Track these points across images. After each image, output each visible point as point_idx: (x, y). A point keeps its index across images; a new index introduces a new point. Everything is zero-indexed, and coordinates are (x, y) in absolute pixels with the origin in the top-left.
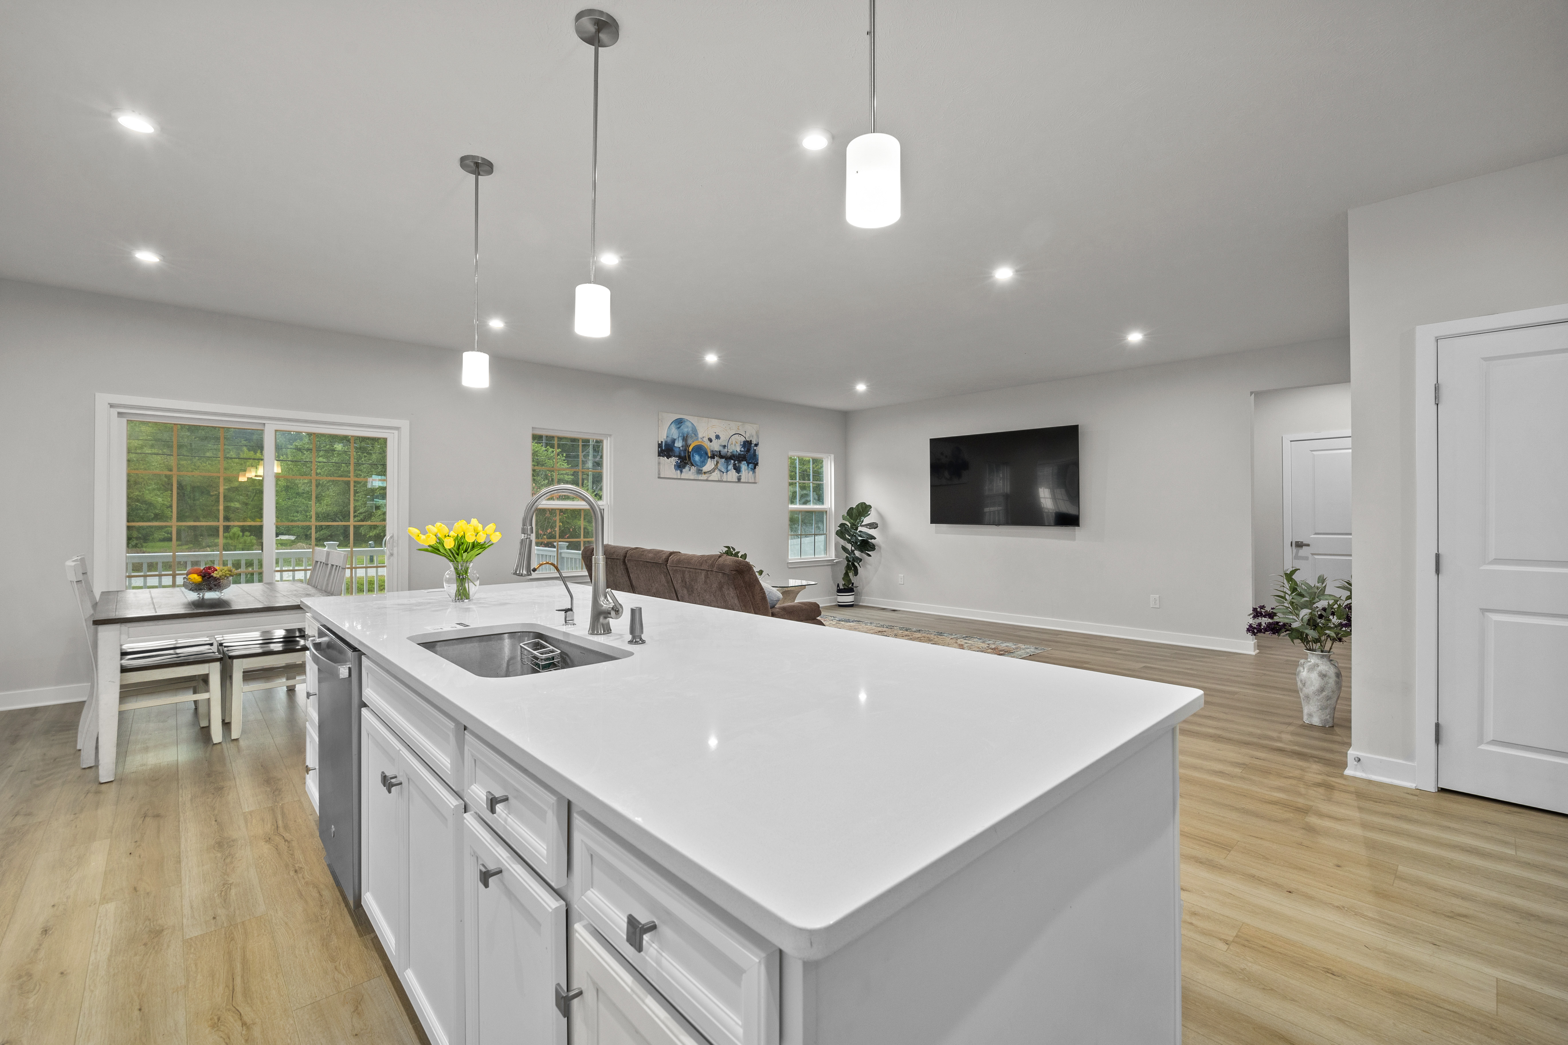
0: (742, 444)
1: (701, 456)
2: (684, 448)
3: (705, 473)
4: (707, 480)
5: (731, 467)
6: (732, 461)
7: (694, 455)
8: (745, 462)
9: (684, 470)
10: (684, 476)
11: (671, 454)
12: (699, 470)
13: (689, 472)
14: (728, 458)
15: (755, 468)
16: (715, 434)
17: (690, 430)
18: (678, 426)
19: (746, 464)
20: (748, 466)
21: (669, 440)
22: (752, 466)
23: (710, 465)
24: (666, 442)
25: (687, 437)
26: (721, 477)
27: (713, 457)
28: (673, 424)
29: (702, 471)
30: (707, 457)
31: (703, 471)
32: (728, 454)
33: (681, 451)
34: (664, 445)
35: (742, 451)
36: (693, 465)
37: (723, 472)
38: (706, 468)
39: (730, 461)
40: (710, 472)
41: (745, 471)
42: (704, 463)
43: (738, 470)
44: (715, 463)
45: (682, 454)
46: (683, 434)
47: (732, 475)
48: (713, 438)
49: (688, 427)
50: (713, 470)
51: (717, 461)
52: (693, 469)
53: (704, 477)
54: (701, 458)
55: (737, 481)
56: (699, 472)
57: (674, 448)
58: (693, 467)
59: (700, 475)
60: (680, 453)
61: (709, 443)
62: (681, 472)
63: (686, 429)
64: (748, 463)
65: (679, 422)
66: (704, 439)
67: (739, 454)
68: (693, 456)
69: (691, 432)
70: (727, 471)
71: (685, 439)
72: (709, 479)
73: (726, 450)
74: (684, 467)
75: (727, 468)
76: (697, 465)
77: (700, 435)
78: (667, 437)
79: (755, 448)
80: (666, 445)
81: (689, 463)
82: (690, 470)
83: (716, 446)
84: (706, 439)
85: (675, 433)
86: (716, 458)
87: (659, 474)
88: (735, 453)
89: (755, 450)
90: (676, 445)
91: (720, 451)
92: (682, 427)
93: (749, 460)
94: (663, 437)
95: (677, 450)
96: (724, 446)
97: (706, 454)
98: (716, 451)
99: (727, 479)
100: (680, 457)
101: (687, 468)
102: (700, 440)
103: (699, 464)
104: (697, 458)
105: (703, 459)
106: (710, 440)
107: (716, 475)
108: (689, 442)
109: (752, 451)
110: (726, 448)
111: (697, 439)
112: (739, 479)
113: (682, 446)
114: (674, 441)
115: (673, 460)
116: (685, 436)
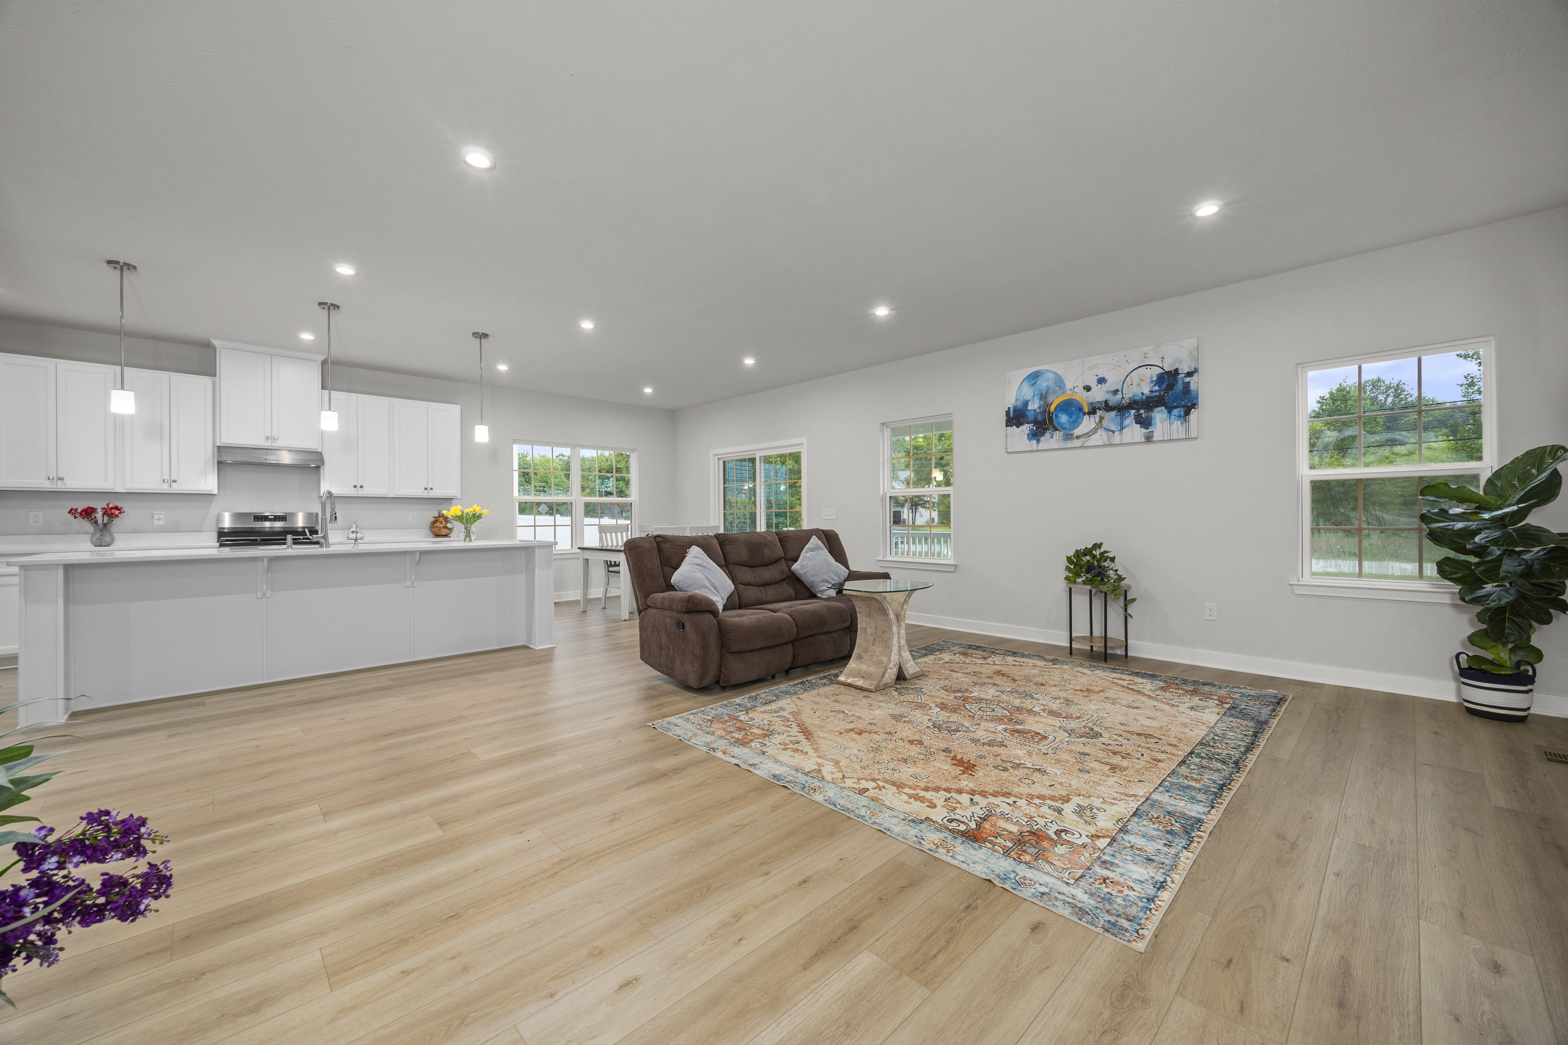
0: (1155, 379)
1: (1070, 415)
2: (1042, 409)
3: (1077, 437)
4: (1082, 447)
5: (1130, 420)
6: (1133, 412)
7: (1060, 415)
8: (1163, 408)
9: (1042, 439)
10: (1042, 446)
11: (1022, 420)
12: (1068, 435)
13: (1050, 440)
14: (1121, 409)
15: (1187, 413)
16: (1097, 378)
17: (1051, 383)
18: (1033, 382)
19: (1166, 411)
20: (1170, 413)
21: (1019, 404)
22: (1180, 412)
23: (1087, 424)
24: (1015, 407)
25: (1046, 393)
26: (1109, 438)
27: (1092, 412)
28: (1025, 381)
29: (1072, 435)
30: (1081, 414)
31: (1075, 436)
32: (1123, 401)
33: (1038, 413)
34: (1011, 412)
35: (1156, 391)
36: (1056, 429)
37: (1114, 432)
38: (1077, 432)
39: (1128, 412)
40: (1088, 435)
41: (1162, 422)
42: (1076, 423)
43: (1145, 423)
44: (1097, 420)
45: (1040, 418)
46: (1040, 391)
47: (1134, 432)
48: (1093, 383)
49: (1048, 379)
50: (1094, 431)
51: (1100, 417)
52: (1058, 435)
53: (1077, 443)
54: (1071, 417)
55: (1143, 440)
56: (1068, 437)
57: (1027, 413)
58: (1058, 432)
59: (1070, 442)
60: (1035, 417)
61: (1085, 393)
62: (1038, 441)
63: (1043, 384)
64: (1170, 410)
65: (1034, 377)
66: (1076, 390)
67: (1147, 398)
68: (1057, 417)
69: (1053, 385)
70: (1122, 429)
71: (1043, 397)
72: (1085, 445)
73: (1119, 396)
74: (1042, 434)
75: (1122, 423)
76: (1065, 428)
77: (1069, 386)
78: (1017, 400)
79: (1188, 379)
80: (1015, 410)
81: (1051, 427)
82: (1052, 437)
83: (1099, 394)
84: (1080, 390)
85: (1028, 392)
86: (1099, 413)
87: (1006, 449)
88: (1139, 397)
89: (1189, 383)
90: (1029, 408)
91: (1106, 402)
92: (1039, 381)
93: (1173, 402)
94: (1011, 401)
95: (1031, 415)
96: (1116, 392)
97: (1080, 409)
98: (1098, 402)
99: (1121, 440)
100: (1035, 422)
101: (1047, 435)
102: (1068, 392)
103: (1067, 426)
104: (1064, 418)
105: (1074, 418)
106: (1088, 389)
107: (1100, 437)
108: (1050, 399)
109: (1179, 386)
110: (1120, 393)
111: (1064, 392)
112: (1149, 439)
113: (1039, 408)
114: (1026, 404)
115: (1026, 428)
116: (1044, 392)
